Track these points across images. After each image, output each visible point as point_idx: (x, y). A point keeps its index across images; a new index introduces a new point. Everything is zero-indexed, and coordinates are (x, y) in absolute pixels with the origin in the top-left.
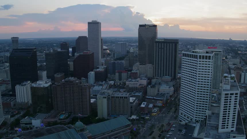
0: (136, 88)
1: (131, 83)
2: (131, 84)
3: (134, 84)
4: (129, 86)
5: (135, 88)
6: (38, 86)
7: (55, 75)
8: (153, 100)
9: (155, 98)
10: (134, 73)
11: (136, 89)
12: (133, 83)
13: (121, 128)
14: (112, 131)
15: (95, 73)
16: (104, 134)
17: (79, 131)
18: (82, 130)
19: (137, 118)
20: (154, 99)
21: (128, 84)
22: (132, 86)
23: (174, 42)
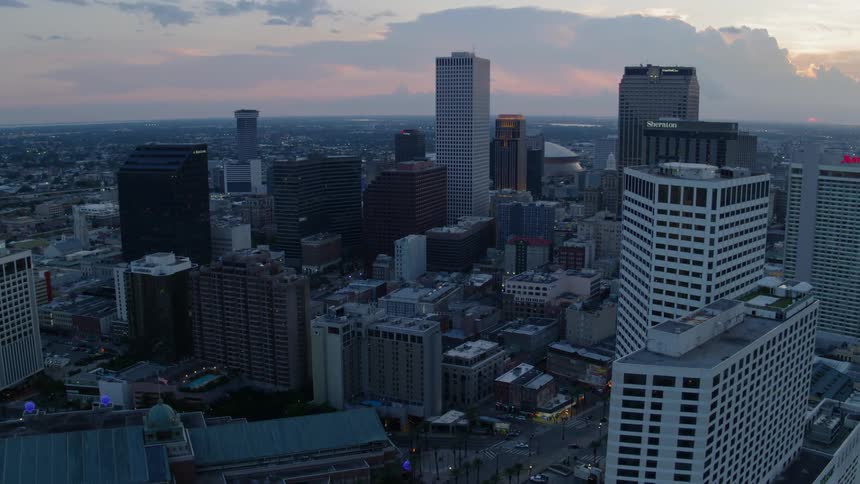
0: (542, 306)
1: (525, 288)
2: (522, 290)
3: (534, 291)
4: (517, 295)
5: (535, 306)
6: (143, 271)
7: (303, 240)
8: (573, 361)
9: (581, 352)
10: (572, 248)
11: (542, 312)
12: (531, 288)
13: (337, 452)
14: (297, 457)
15: (428, 239)
16: (261, 462)
17: (151, 436)
18: (165, 435)
19: (463, 422)
20: (575, 355)
21: (512, 289)
22: (525, 297)
23: (717, 136)
